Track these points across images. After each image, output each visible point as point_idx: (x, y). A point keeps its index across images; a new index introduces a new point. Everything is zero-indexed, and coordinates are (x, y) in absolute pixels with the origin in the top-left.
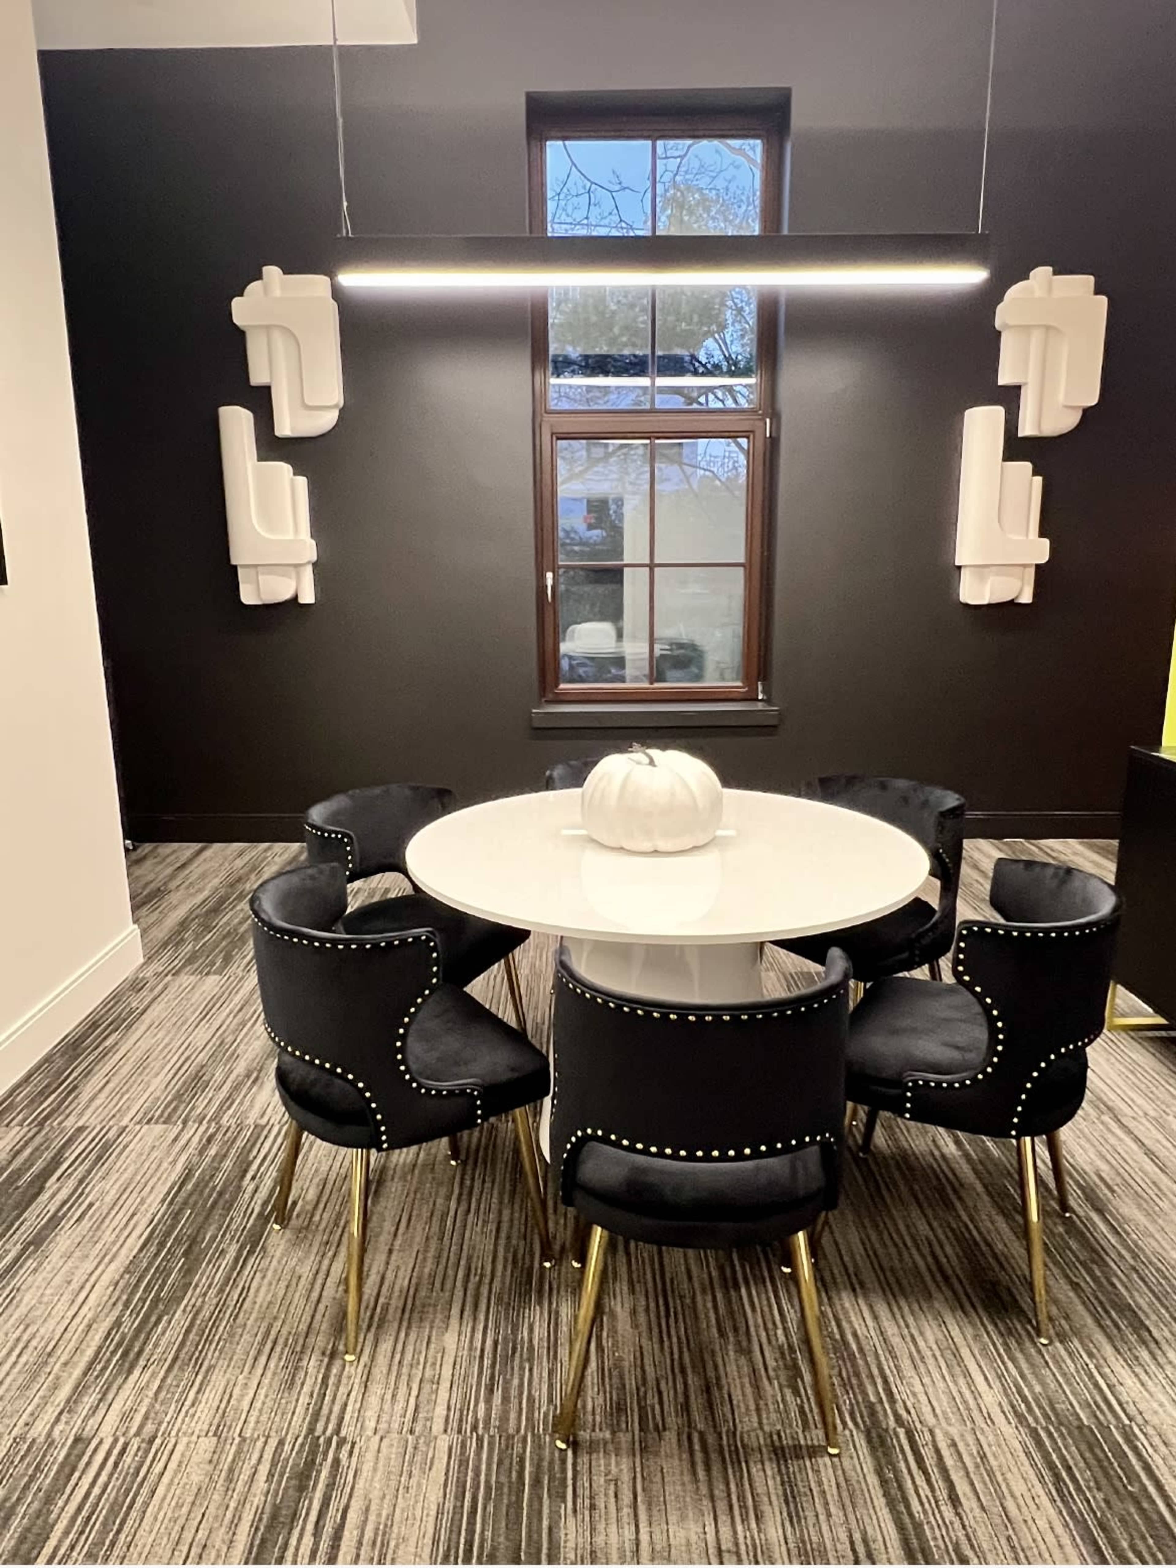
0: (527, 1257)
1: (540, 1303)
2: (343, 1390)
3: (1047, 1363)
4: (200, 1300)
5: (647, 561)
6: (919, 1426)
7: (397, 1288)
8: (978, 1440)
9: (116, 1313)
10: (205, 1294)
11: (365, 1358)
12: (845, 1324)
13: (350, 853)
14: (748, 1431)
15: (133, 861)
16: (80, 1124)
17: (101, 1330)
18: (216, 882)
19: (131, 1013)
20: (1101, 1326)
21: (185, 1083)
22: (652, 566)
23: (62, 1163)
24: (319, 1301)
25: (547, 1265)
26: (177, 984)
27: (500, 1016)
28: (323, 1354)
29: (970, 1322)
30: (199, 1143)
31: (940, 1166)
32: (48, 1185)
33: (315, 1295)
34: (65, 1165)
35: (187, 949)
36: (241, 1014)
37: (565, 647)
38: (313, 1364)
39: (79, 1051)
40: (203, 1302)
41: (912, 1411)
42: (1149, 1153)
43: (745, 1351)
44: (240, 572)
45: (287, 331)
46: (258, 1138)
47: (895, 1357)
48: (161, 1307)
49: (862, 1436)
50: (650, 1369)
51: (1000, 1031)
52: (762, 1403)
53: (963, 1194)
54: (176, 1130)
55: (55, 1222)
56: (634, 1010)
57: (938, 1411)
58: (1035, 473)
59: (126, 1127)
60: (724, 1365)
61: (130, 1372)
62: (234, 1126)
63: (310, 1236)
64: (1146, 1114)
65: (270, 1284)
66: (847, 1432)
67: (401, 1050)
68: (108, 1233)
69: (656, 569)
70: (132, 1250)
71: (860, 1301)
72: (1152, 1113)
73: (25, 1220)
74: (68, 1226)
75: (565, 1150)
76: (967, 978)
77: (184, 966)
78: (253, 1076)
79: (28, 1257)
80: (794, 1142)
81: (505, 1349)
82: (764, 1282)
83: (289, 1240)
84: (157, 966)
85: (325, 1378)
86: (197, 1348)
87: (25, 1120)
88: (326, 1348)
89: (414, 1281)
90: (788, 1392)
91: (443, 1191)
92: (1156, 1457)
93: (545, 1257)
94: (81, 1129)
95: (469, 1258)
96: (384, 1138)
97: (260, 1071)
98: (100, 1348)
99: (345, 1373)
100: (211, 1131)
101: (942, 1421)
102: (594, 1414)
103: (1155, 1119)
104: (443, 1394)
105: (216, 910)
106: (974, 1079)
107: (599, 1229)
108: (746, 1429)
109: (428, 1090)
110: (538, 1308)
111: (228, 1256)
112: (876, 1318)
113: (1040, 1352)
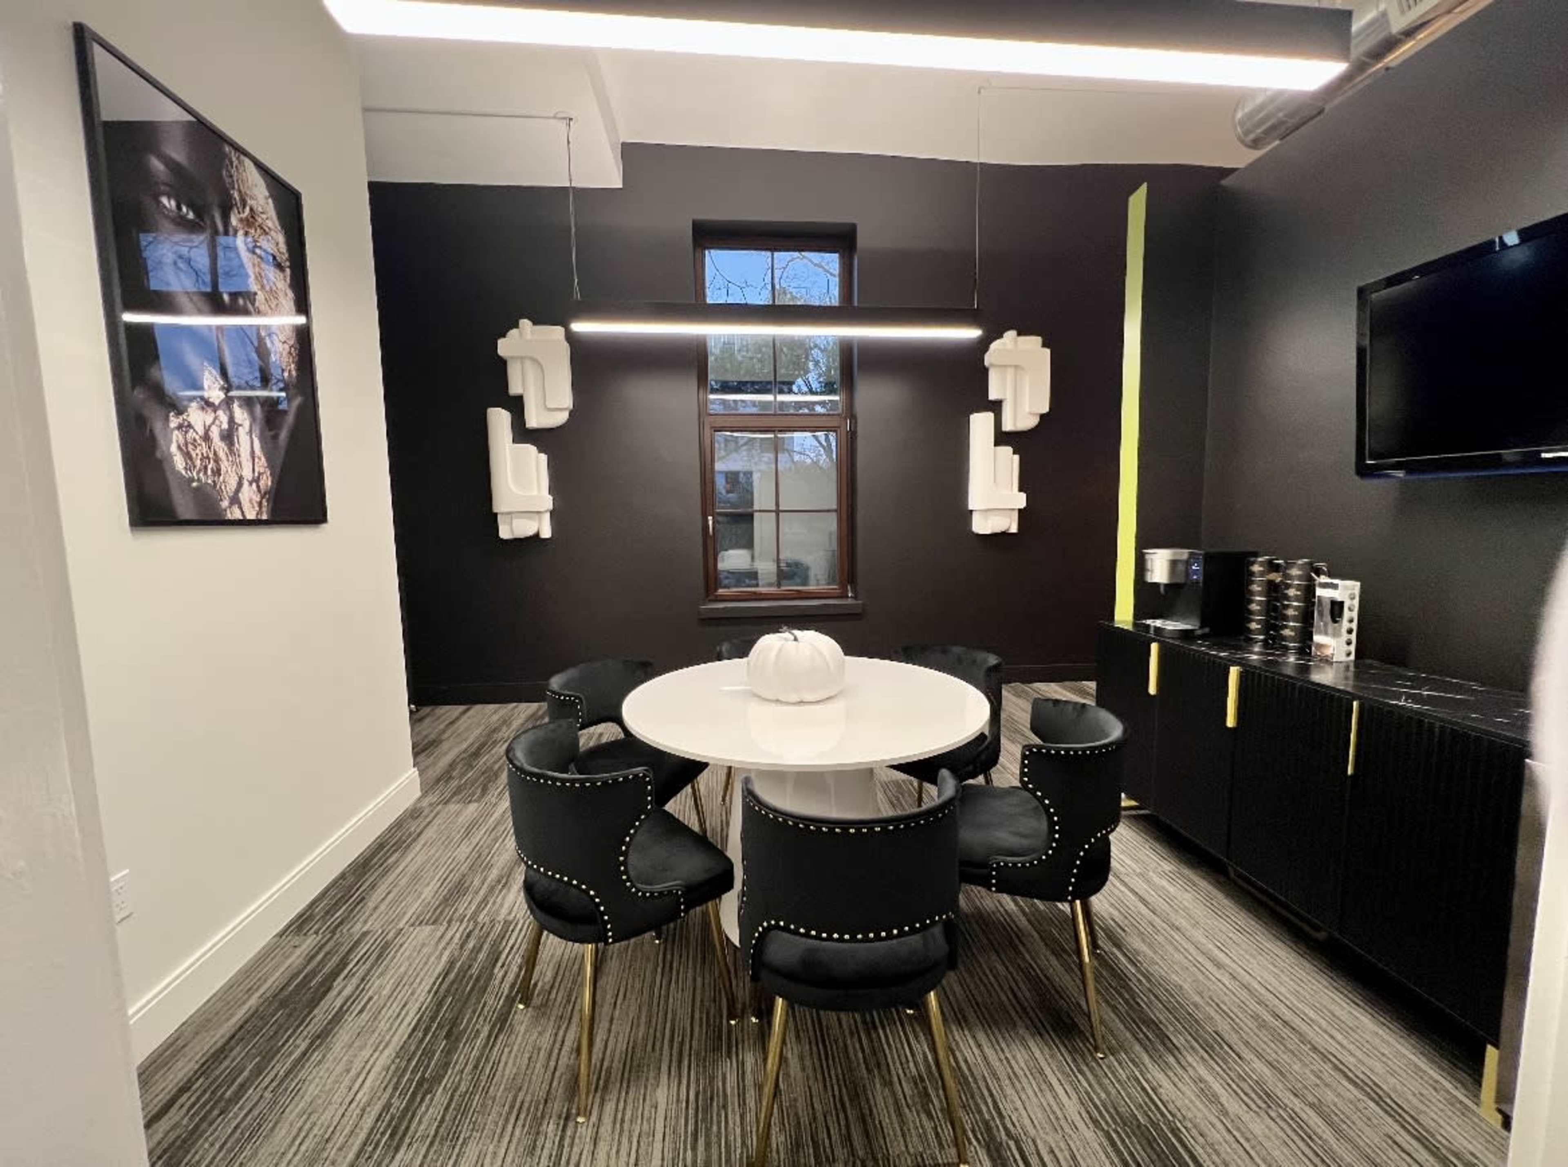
0: (718, 1016)
1: (729, 1055)
2: (576, 1149)
3: (1106, 1073)
4: (458, 1077)
5: (774, 508)
6: (1024, 1138)
7: (618, 1051)
8: (1068, 1145)
9: (386, 1095)
10: (462, 1072)
11: (594, 1118)
12: (958, 1054)
13: (580, 710)
14: (898, 1155)
15: (415, 719)
16: (365, 929)
17: (373, 1113)
18: (478, 732)
19: (410, 835)
20: (1137, 1039)
21: (449, 890)
22: (778, 512)
23: (348, 964)
24: (555, 1069)
25: (733, 1022)
26: (446, 810)
27: (686, 823)
28: (560, 1117)
29: (1046, 1045)
30: (460, 939)
31: (1005, 919)
32: (335, 984)
33: (552, 1064)
34: (351, 966)
35: (454, 783)
36: (494, 833)
37: (721, 566)
38: (550, 1128)
39: (366, 869)
40: (461, 1078)
41: (1017, 1124)
42: (1142, 900)
43: (888, 1083)
44: (499, 517)
45: (534, 360)
46: (507, 931)
47: (998, 1079)
48: (426, 1086)
49: (984, 1151)
50: (817, 1106)
51: (1056, 823)
52: (905, 1128)
53: (1023, 939)
54: (442, 929)
55: (338, 1018)
56: (807, 826)
57: (1036, 1122)
58: (1014, 453)
59: (402, 930)
60: (874, 1097)
61: (397, 1149)
62: (488, 922)
63: (548, 1012)
64: (1134, 871)
65: (516, 1056)
66: (973, 1149)
67: (624, 863)
68: (383, 1023)
69: (781, 514)
70: (402, 1037)
71: (966, 1032)
72: (1138, 870)
73: (315, 1016)
74: (350, 1019)
75: (754, 938)
76: (1030, 786)
77: (452, 797)
78: (504, 881)
79: (314, 1050)
80: (928, 922)
81: (705, 1100)
82: (895, 1023)
83: (533, 1017)
84: (431, 798)
85: (562, 1139)
86: (454, 1123)
87: (320, 929)
88: (562, 1111)
89: (631, 1044)
90: (924, 1117)
91: (650, 966)
92: (1198, 1148)
93: (731, 1017)
94: (365, 934)
95: (673, 1020)
96: (610, 934)
97: (509, 876)
98: (372, 1130)
99: (578, 1134)
100: (471, 927)
101: (1041, 1132)
102: (778, 1152)
103: (1140, 873)
104: (658, 1146)
105: (476, 754)
106: (1040, 860)
107: (781, 999)
108: (897, 1153)
109: (644, 894)
110: (728, 1060)
111: (482, 1035)
112: (979, 1046)
113: (1098, 1064)
